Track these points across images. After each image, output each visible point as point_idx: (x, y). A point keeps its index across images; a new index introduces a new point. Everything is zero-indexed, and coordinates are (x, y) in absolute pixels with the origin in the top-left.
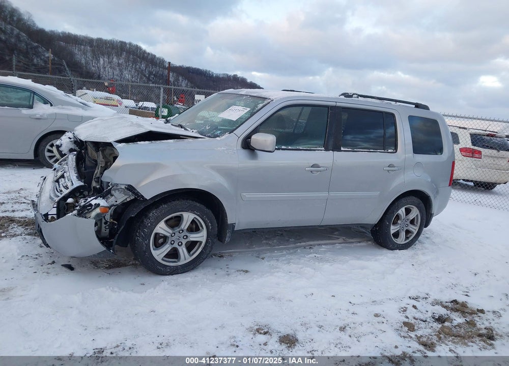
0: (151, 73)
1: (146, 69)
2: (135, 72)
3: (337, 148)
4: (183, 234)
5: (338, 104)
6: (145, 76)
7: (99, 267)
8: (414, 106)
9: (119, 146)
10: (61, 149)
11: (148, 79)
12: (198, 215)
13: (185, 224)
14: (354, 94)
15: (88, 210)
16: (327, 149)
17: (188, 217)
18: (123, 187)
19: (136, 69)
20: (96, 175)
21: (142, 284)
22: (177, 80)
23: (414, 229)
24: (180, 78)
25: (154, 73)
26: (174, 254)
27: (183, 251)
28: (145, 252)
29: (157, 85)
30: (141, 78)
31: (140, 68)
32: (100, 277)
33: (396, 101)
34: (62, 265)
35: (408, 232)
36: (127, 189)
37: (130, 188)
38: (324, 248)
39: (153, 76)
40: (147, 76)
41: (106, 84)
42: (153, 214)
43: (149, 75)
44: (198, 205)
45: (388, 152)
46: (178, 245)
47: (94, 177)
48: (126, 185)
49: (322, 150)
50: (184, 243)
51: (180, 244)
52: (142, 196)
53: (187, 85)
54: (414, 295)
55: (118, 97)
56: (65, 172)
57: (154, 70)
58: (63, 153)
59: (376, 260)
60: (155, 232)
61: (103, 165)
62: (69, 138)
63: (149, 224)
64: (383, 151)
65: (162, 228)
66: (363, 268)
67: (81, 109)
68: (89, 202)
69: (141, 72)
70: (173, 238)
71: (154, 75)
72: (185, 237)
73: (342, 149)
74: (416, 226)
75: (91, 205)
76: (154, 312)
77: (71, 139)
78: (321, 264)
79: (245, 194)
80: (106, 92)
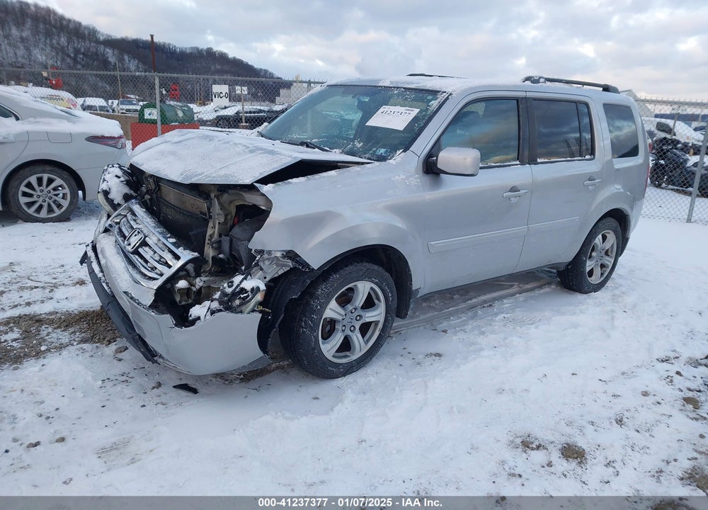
0: (77, 51)
1: (68, 44)
2: (52, 51)
3: (533, 161)
4: (356, 314)
5: (529, 94)
6: (69, 56)
7: (231, 381)
8: (601, 89)
9: (267, 189)
10: (111, 196)
11: (75, 59)
12: (376, 283)
13: (360, 299)
14: (540, 78)
15: (244, 299)
16: (523, 163)
17: (363, 288)
18: (279, 254)
19: (52, 46)
20: (211, 236)
21: (314, 398)
22: (121, 60)
23: (609, 261)
24: (126, 57)
25: (83, 50)
26: (346, 346)
27: (358, 338)
28: (314, 349)
29: (147, 73)
30: (63, 60)
31: (58, 44)
32: (246, 397)
33: (584, 84)
34: (174, 387)
35: (602, 266)
36: (284, 257)
37: (291, 255)
38: (507, 303)
39: (81, 56)
40: (72, 55)
41: (45, 74)
42: (322, 290)
43: (75, 55)
44: (376, 267)
45: (587, 160)
46: (351, 331)
47: (207, 241)
48: (284, 251)
49: (517, 165)
50: (358, 327)
51: (352, 328)
52: (307, 265)
53: (138, 67)
54: (663, 356)
55: (70, 94)
56: (146, 237)
57: (82, 46)
58: (116, 202)
59: (582, 312)
60: (324, 317)
61: (222, 220)
62: (117, 176)
63: (319, 307)
64: (580, 158)
65: (332, 310)
66: (575, 326)
67: (66, 122)
68: (238, 285)
69: (61, 51)
70: (345, 322)
71: (83, 54)
72: (358, 318)
73: (539, 160)
74: (611, 257)
75: (243, 290)
76: (365, 441)
77: (119, 177)
78: (524, 328)
79: (433, 243)
80: (48, 87)
